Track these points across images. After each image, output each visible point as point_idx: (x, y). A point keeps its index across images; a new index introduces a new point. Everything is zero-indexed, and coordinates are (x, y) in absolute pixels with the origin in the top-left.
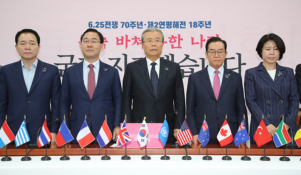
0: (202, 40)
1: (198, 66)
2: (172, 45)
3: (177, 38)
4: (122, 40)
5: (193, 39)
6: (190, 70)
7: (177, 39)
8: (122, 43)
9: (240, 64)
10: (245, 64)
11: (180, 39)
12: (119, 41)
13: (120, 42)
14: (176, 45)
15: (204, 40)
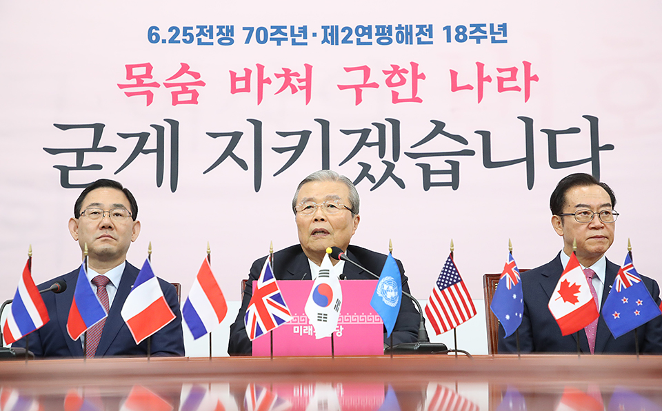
0: (482, 79)
1: (471, 153)
2: (395, 94)
3: (406, 71)
4: (247, 78)
5: (454, 75)
6: (449, 167)
7: (408, 77)
8: (247, 89)
9: (596, 148)
10: (609, 147)
11: (417, 76)
12: (239, 83)
13: (240, 85)
14: (405, 91)
15: (489, 79)
